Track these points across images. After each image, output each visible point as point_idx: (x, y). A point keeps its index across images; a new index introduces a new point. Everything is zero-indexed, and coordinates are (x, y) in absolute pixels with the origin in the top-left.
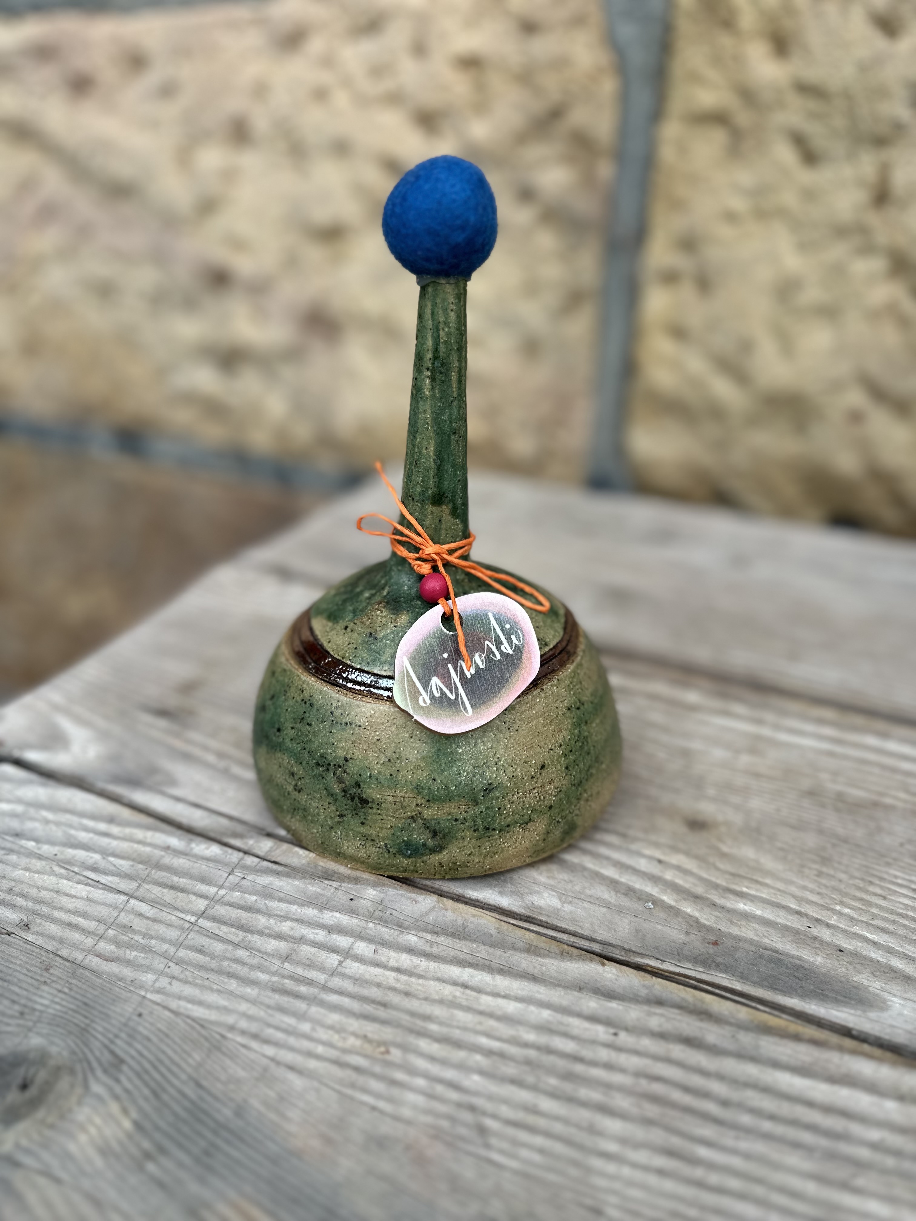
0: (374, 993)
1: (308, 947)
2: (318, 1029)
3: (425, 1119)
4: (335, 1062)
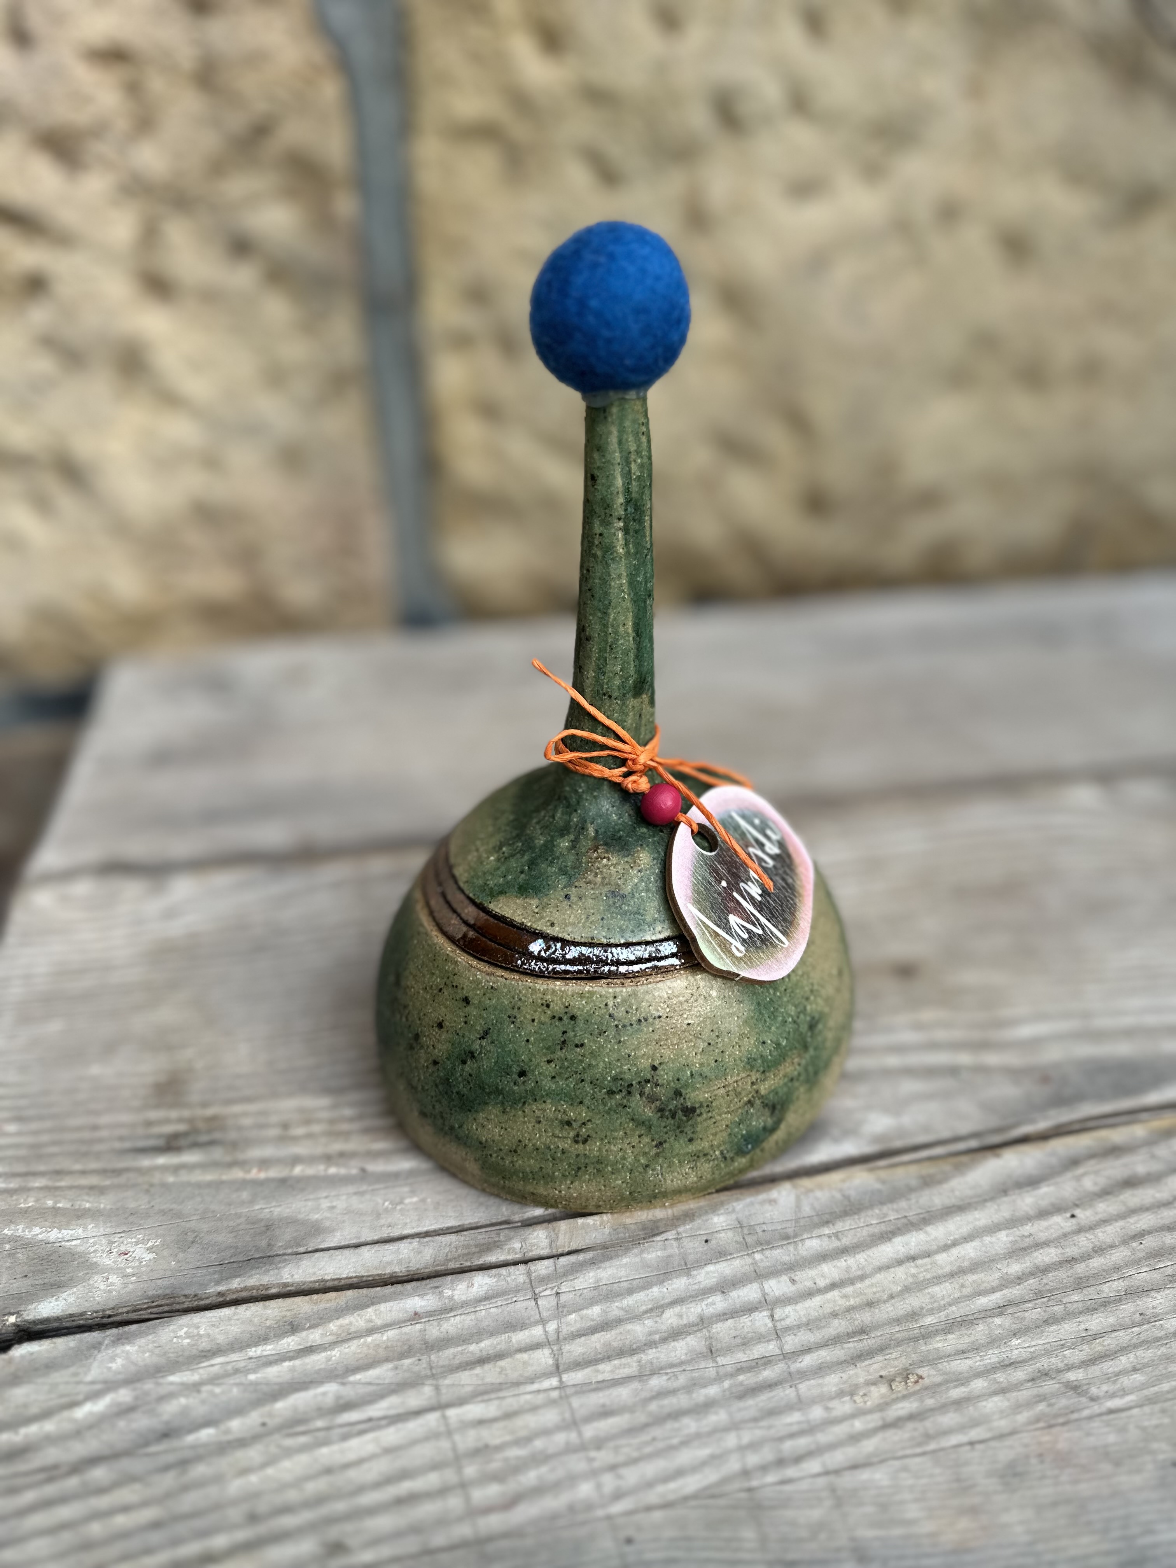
0: (838, 1326)
1: (720, 1325)
2: (832, 1404)
3: (1023, 1417)
4: (886, 1426)
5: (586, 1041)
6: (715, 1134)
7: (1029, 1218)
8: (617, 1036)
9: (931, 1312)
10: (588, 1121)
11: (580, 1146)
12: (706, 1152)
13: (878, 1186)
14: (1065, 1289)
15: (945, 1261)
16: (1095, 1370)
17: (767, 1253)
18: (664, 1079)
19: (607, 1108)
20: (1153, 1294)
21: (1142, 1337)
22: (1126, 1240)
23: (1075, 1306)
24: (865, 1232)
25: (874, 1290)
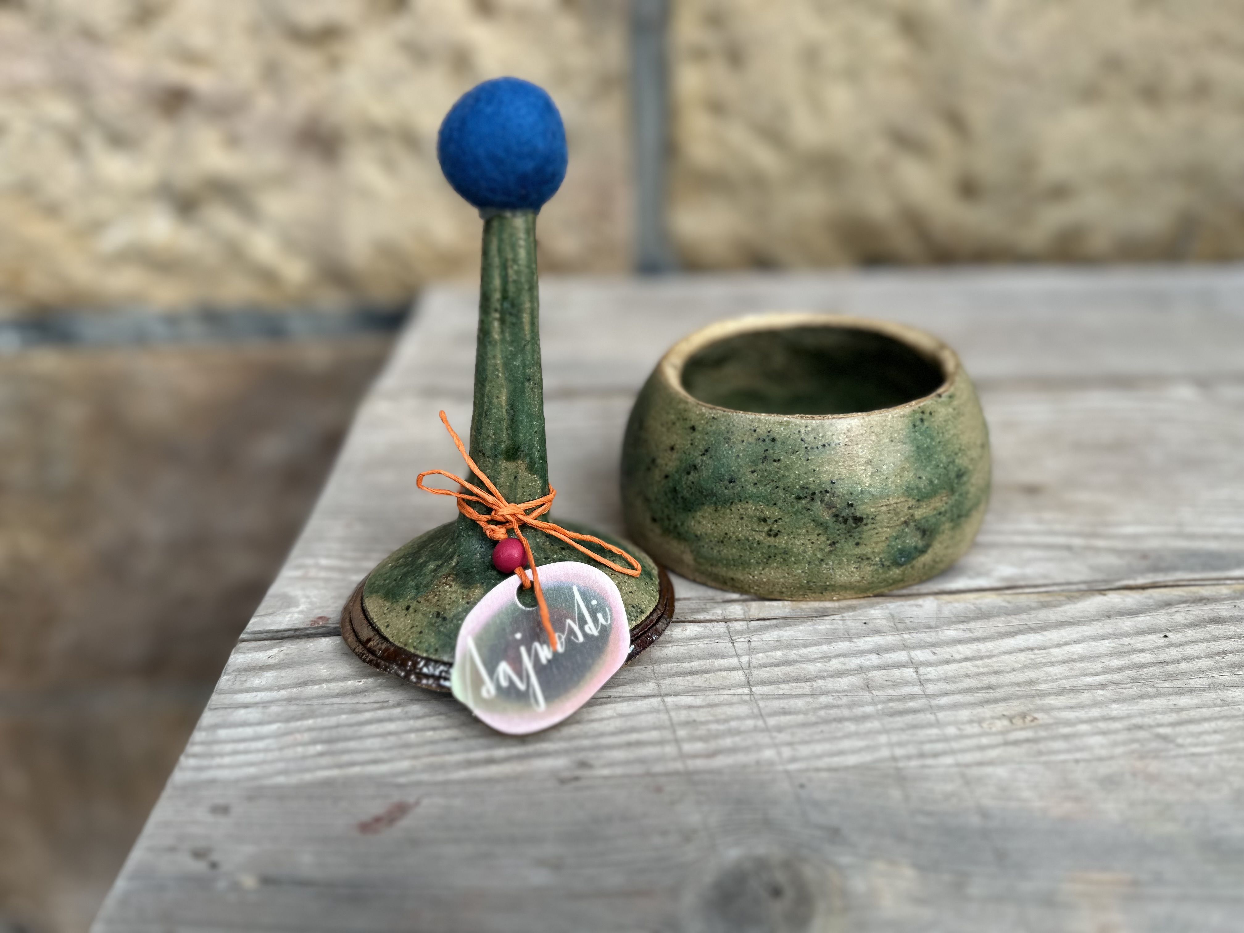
0: (970, 683)
1: (876, 672)
2: (963, 727)
3: (1119, 750)
4: (1006, 744)
5: (782, 458)
6: (877, 543)
7: (1128, 635)
8: (807, 456)
9: (1046, 682)
10: (780, 519)
11: (772, 539)
12: (868, 557)
13: (1004, 604)
14: (1158, 679)
15: (1058, 653)
16: (1182, 729)
17: (914, 635)
18: (840, 492)
19: (794, 510)
20: (1232, 689)
21: (1222, 714)
22: (1210, 655)
23: (1166, 690)
24: (993, 630)
25: (1000, 664)
